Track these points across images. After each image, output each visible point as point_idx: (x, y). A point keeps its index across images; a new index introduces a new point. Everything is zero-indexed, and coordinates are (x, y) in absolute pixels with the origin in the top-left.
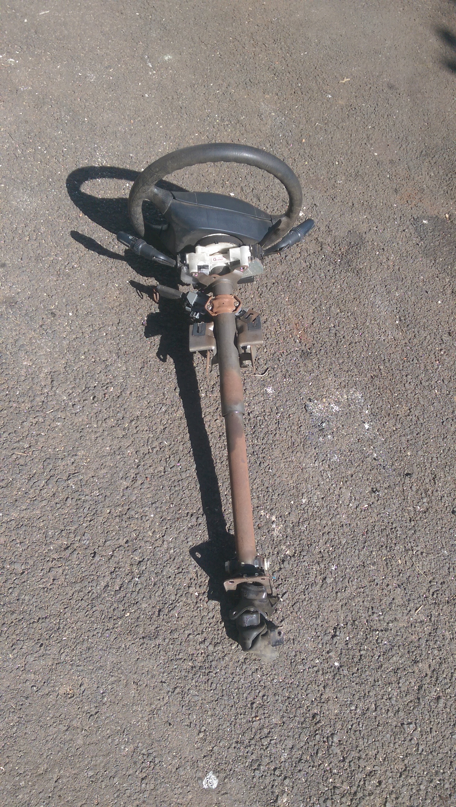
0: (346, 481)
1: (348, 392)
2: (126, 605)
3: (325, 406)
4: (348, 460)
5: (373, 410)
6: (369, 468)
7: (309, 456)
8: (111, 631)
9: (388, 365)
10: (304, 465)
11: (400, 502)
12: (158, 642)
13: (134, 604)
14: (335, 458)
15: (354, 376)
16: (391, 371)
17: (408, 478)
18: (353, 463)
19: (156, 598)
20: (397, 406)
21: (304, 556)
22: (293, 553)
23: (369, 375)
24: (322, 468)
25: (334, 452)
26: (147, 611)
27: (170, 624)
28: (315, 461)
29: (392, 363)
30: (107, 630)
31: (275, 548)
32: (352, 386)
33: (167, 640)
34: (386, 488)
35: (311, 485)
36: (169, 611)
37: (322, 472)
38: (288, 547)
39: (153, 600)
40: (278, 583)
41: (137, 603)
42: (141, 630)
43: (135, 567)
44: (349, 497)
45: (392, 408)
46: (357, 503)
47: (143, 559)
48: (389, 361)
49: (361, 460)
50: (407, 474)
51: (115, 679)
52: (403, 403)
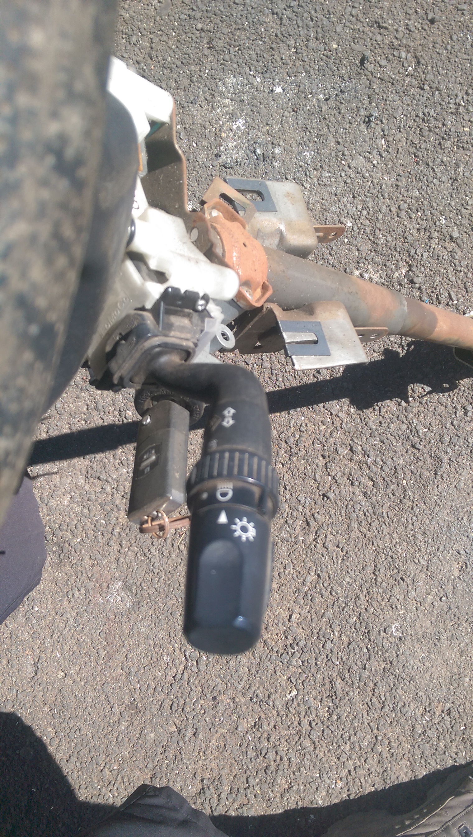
0: (343, 154)
1: (221, 94)
2: (394, 481)
3: (232, 138)
4: (316, 139)
5: (259, 69)
6: (337, 114)
8: (415, 505)
9: (198, 15)
11: (394, 92)
12: (446, 460)
13: (395, 472)
14: (308, 155)
15: (202, 74)
16: (209, 15)
17: (367, 65)
18: (322, 133)
19: (398, 446)
20: (263, 30)
21: (415, 253)
22: (407, 266)
23: (206, 52)
24: (315, 180)
25: (300, 153)
26: (408, 460)
27: (433, 441)
28: (303, 185)
29: (197, 6)
30: (412, 508)
31: (393, 286)
32: (215, 85)
33: (449, 450)
34: (370, 103)
35: (332, 206)
36: (418, 436)
37: (320, 182)
38: (397, 268)
39: (399, 448)
40: (435, 299)
41: (395, 468)
42: (426, 474)
43: (355, 457)
44: (363, 160)
45: (263, 39)
46: (375, 152)
47: (350, 445)
48: (193, 9)
49: (322, 120)
50: (362, 62)
51: (466, 516)
52: (263, 18)
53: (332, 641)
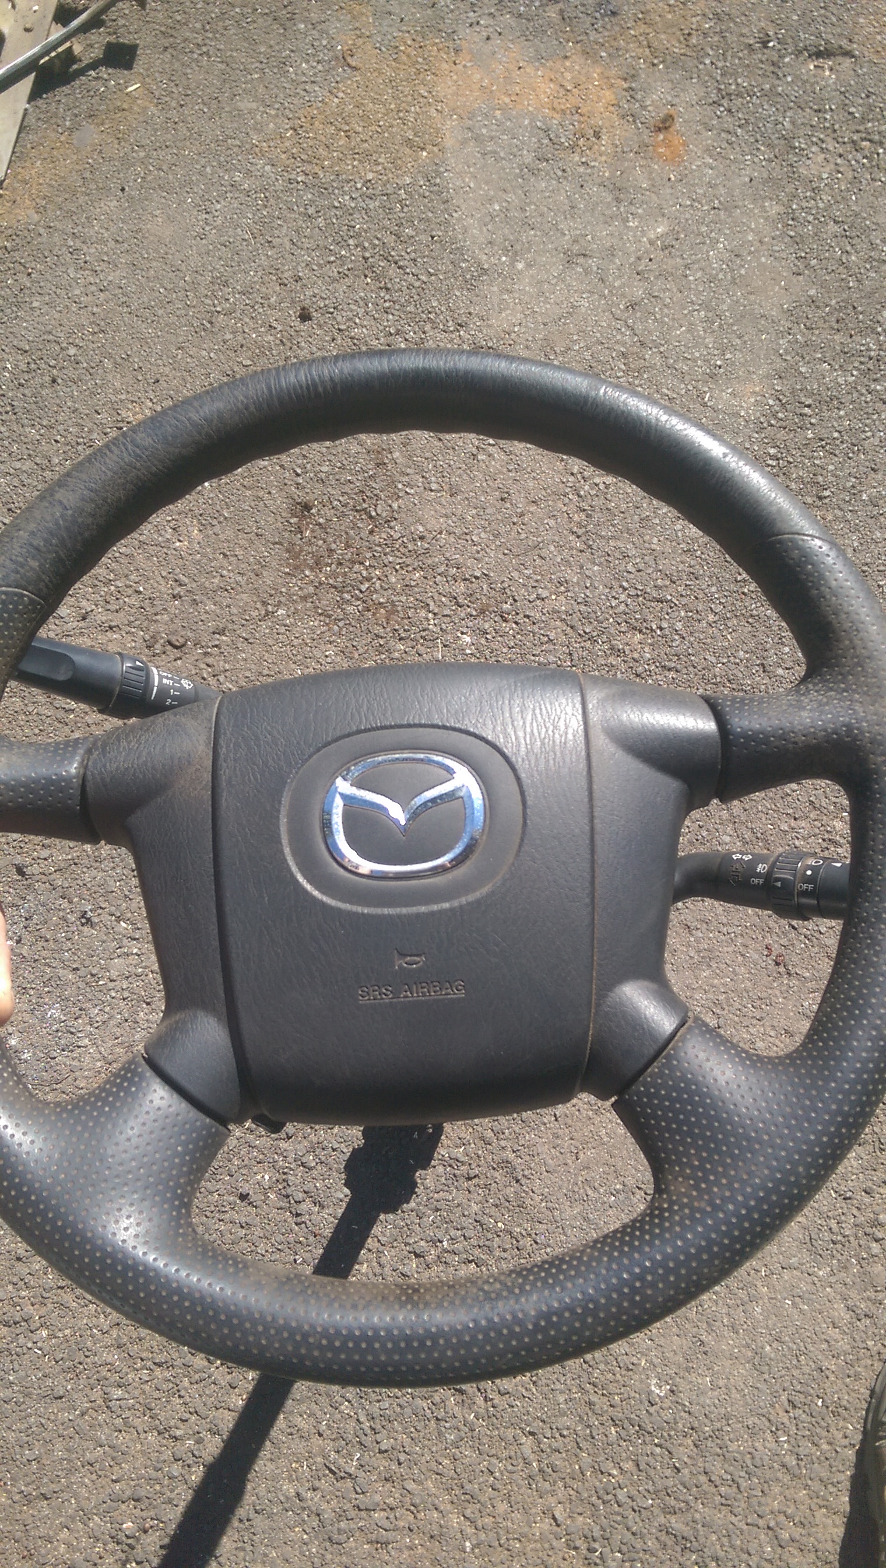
0: (93, 975)
2: (490, 1236)
4: (46, 989)
6: (45, 944)
7: (75, 1063)
8: (534, 1236)
10: (99, 1064)
11: (85, 870)
12: (511, 1156)
13: (481, 1225)
14: (55, 1012)
17: (28, 871)
18: (48, 977)
19: (456, 1195)
24: (88, 1028)
25: (43, 1019)
26: (480, 1198)
27: (480, 1152)
28: (79, 1047)
30: (536, 1242)
33: (503, 1143)
34: (71, 902)
35: (133, 1036)
36: (463, 1163)
37: (96, 1025)
39: (461, 1197)
41: (476, 1221)
42: (510, 1191)
43: (429, 1258)
44: (121, 960)
46: (125, 941)
47: (410, 1252)
49: (34, 965)
50: (20, 871)
51: (588, 1188)
53: (620, 1487)
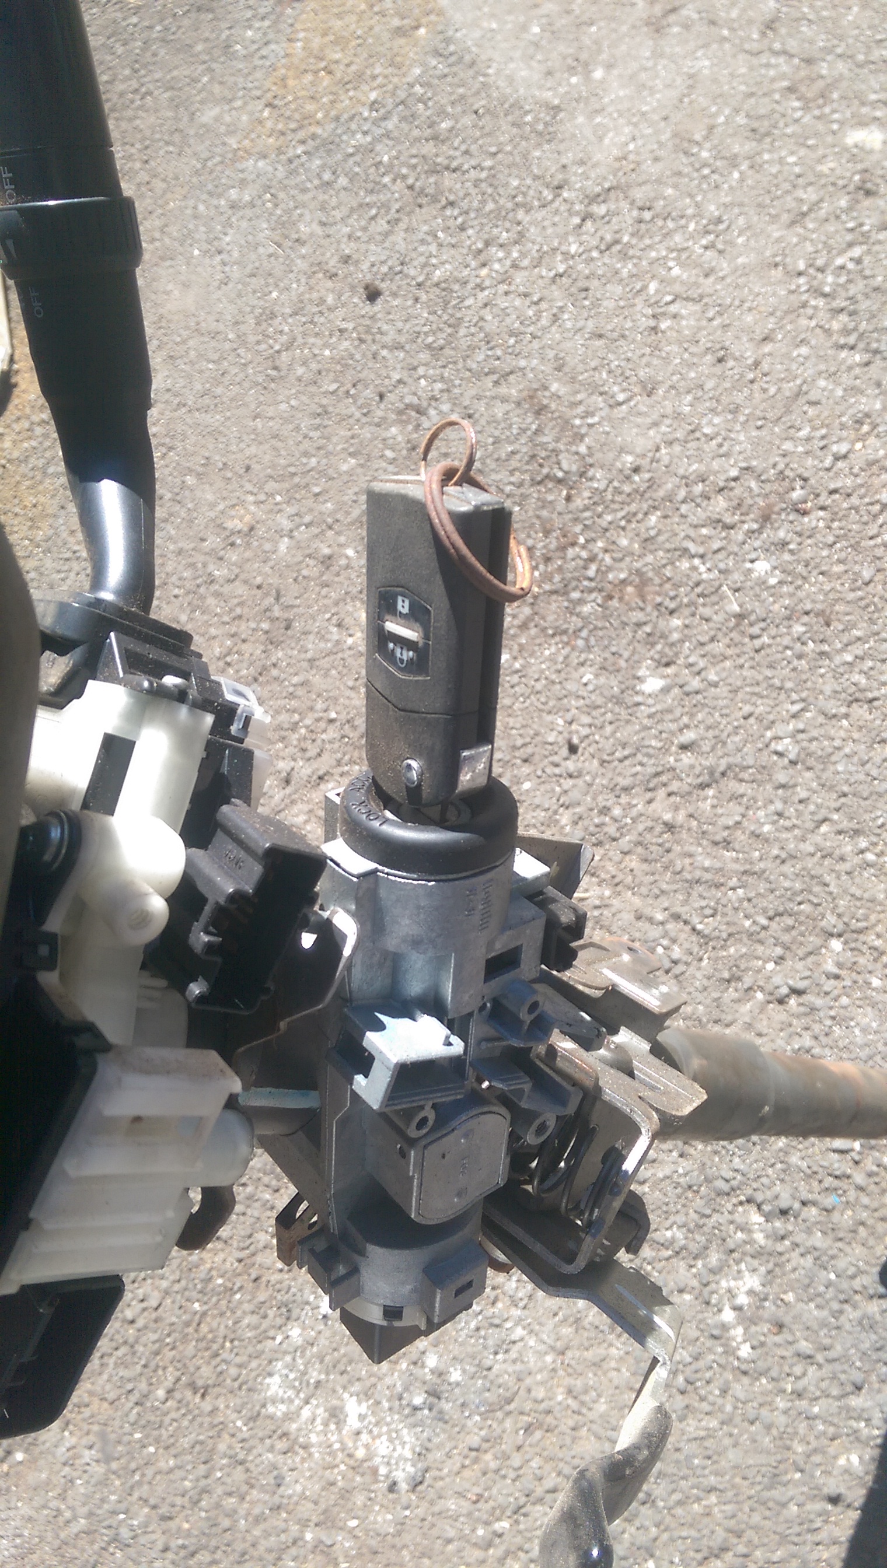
1: (288, 1417)
3: (374, 1439)
5: (279, 1321)
7: (518, 1367)
9: (143, 1386)
10: (549, 1359)
15: (240, 1436)
16: (153, 1365)
20: (220, 1281)
21: (727, 1181)
22: (747, 1207)
23: (207, 1406)
24: (516, 1313)
28: (514, 1342)
29: (129, 1380)
31: (781, 1254)
32: (268, 1422)
37: (521, 1304)
38: (744, 1228)
40: (836, 1183)
45: (236, 1288)
48: (130, 1391)
52: (202, 1272)
